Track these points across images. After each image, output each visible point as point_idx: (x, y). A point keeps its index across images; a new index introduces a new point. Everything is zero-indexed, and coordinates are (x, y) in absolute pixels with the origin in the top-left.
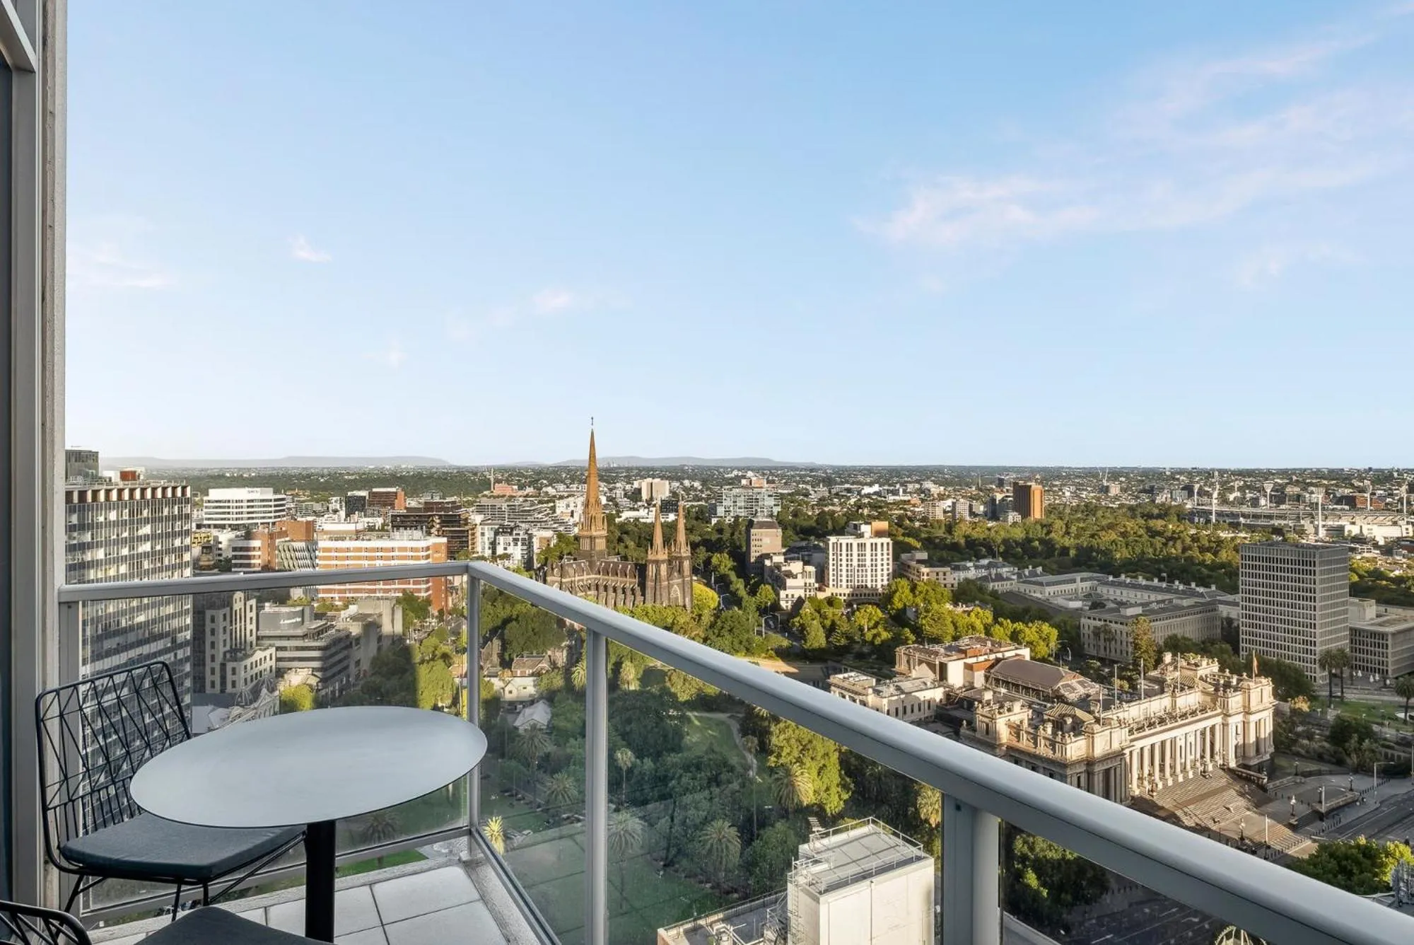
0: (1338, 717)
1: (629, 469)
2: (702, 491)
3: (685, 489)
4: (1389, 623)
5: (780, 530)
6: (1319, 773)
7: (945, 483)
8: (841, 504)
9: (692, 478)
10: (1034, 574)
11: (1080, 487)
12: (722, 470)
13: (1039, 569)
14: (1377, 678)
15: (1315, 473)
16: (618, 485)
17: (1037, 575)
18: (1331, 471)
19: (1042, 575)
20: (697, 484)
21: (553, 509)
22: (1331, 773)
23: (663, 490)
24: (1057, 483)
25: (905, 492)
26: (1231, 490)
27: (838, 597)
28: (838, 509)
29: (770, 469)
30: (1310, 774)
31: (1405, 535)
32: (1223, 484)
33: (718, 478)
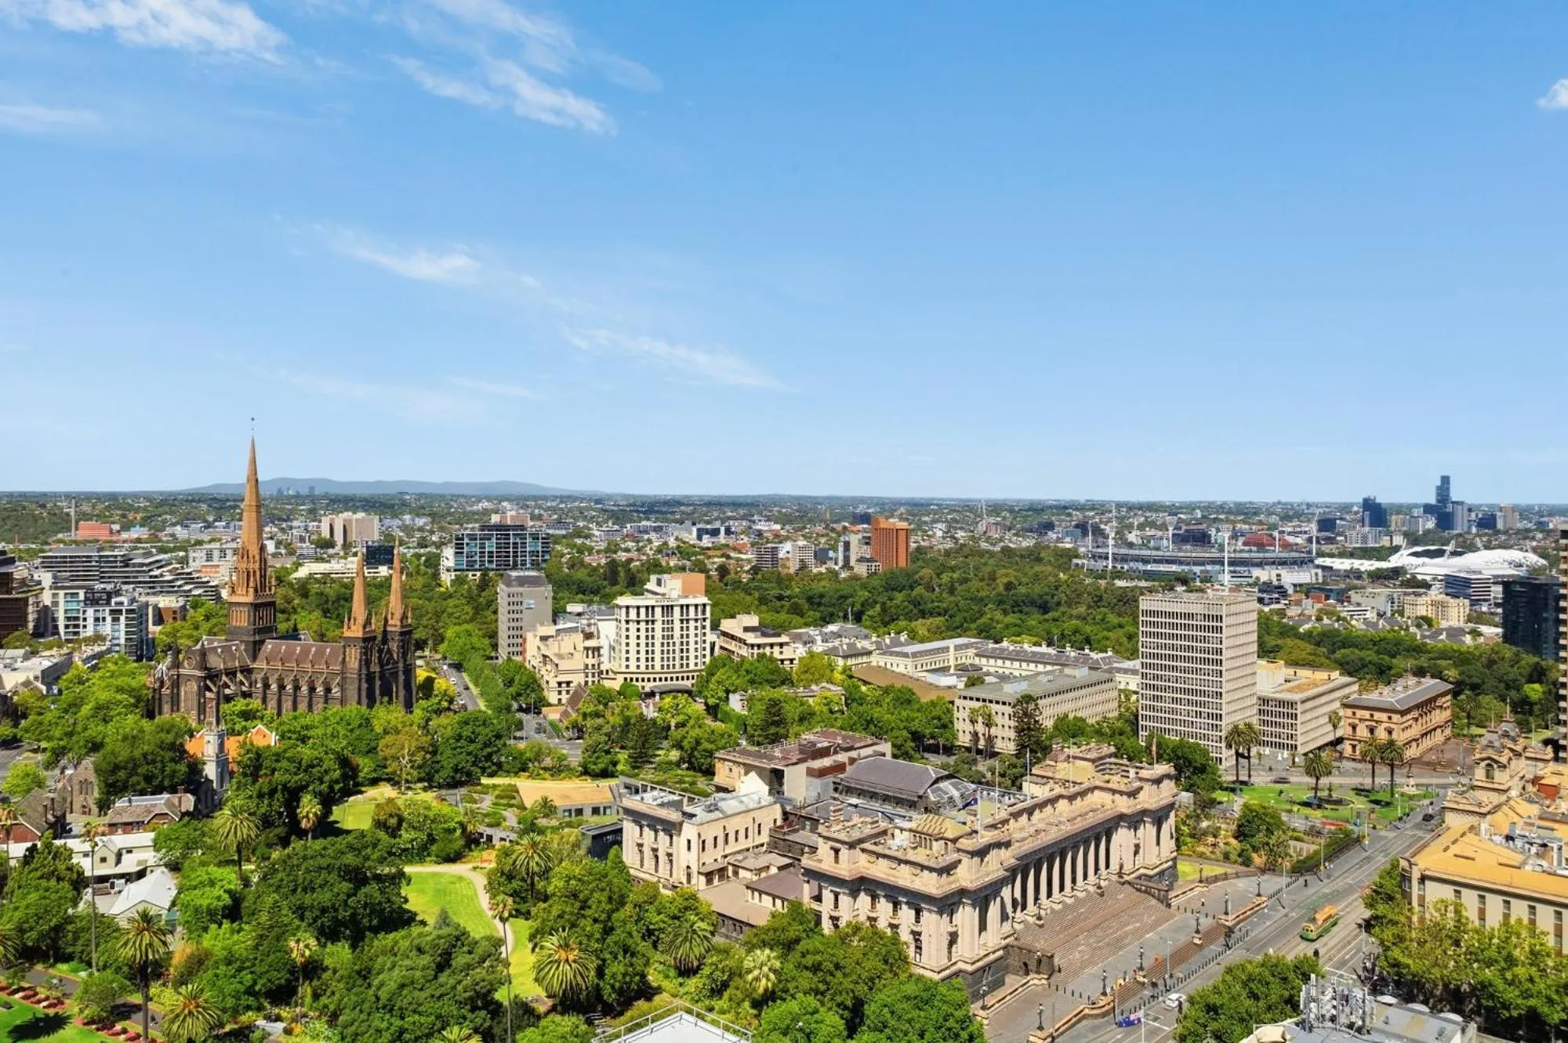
0: (1246, 806)
1: (312, 498)
2: (432, 532)
3: (404, 528)
4: (1300, 688)
5: (550, 587)
6: (1225, 877)
7: (784, 520)
8: (638, 550)
9: (418, 512)
10: (896, 643)
11: (951, 526)
12: (462, 500)
13: (903, 637)
14: (1286, 756)
15: (1221, 507)
16: (295, 523)
17: (902, 645)
18: (1238, 505)
19: (906, 644)
20: (420, 522)
21: (184, 561)
22: (1237, 876)
23: (369, 528)
24: (926, 519)
25: (728, 532)
26: (1130, 527)
27: (634, 683)
28: (634, 555)
29: (535, 498)
30: (1216, 879)
31: (1314, 581)
32: (1121, 519)
33: (456, 511)
